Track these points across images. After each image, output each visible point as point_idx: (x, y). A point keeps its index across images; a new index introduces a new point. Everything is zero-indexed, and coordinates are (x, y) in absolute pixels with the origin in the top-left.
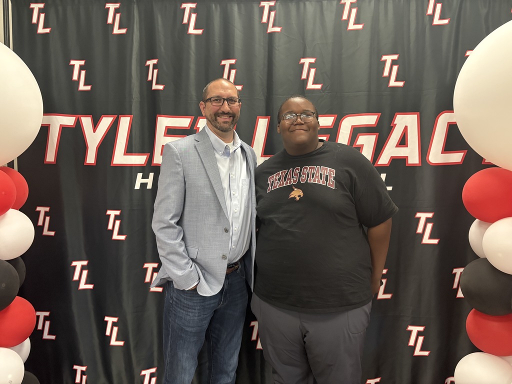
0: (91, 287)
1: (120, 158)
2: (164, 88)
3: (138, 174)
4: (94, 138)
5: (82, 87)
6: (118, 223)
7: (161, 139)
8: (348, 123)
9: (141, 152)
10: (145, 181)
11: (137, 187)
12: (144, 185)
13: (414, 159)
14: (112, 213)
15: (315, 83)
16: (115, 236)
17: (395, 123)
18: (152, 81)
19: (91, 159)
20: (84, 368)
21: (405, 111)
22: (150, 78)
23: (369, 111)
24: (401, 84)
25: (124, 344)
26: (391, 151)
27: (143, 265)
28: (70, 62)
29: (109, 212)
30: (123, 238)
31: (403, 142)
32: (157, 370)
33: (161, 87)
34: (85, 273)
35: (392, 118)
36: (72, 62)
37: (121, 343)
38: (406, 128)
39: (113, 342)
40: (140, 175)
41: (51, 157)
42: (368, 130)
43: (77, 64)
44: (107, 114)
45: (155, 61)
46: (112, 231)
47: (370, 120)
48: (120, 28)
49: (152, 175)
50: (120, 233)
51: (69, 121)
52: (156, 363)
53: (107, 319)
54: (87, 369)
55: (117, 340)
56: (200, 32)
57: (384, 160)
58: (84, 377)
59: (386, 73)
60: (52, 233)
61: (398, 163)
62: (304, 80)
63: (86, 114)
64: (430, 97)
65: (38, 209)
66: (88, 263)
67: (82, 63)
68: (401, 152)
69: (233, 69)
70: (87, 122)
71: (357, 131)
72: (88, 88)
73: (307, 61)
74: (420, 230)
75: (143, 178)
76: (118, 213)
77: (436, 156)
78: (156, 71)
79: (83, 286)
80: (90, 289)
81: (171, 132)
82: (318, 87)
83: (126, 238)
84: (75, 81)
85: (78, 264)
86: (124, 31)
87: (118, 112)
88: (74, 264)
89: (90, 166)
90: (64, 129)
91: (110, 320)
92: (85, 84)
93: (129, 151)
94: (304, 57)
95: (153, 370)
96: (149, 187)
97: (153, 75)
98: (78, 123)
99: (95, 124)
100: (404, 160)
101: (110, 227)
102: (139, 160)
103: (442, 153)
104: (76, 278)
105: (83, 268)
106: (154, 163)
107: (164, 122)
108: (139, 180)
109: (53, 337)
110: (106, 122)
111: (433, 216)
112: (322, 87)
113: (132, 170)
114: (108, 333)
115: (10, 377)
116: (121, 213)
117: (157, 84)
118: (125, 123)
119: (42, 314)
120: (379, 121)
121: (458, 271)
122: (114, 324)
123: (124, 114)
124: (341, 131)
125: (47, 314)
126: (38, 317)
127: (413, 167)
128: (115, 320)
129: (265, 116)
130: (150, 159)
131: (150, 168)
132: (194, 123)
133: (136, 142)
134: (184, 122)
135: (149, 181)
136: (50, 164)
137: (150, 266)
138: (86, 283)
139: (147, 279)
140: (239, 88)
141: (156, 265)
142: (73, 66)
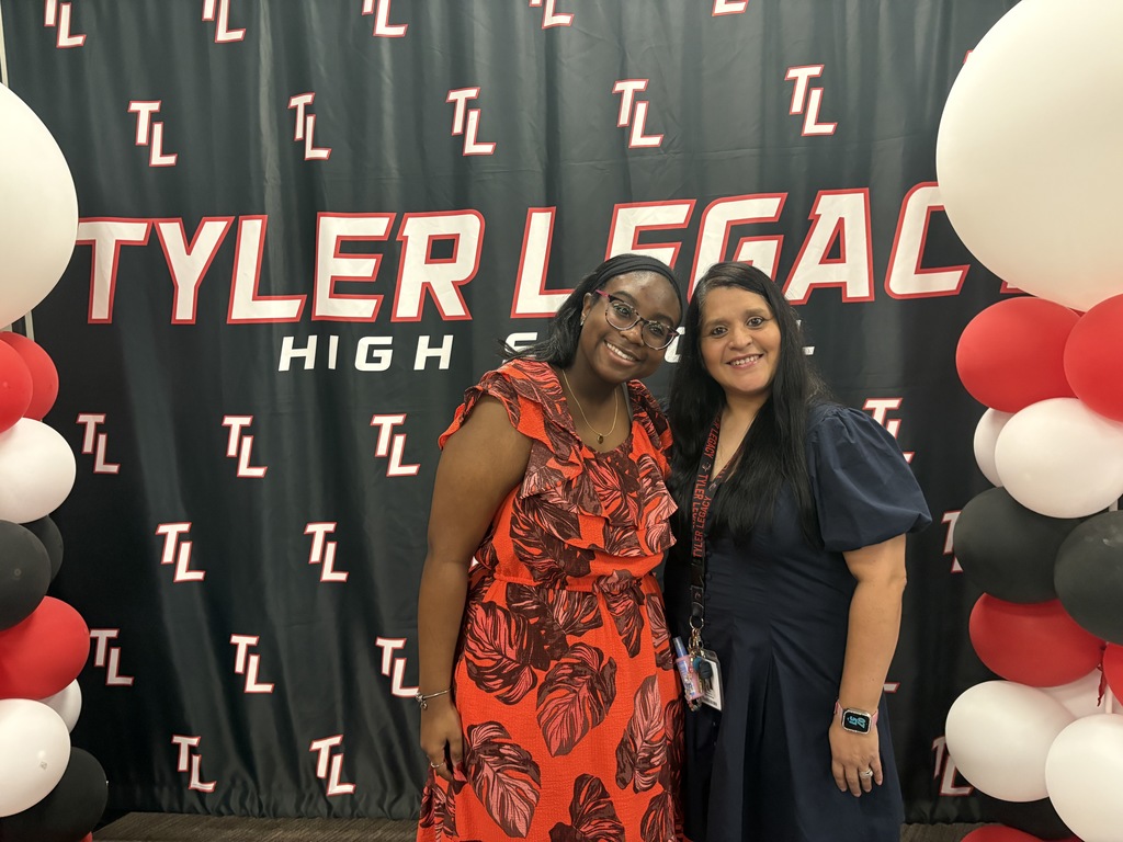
0: (199, 575)
1: (246, 306)
2: (330, 155)
3: (285, 339)
4: (188, 266)
5: (157, 159)
6: (247, 441)
7: (332, 265)
8: (720, 216)
9: (288, 292)
10: (299, 353)
11: (284, 365)
12: (297, 362)
13: (858, 287)
14: (235, 423)
15: (646, 133)
16: (244, 470)
17: (817, 213)
18: (303, 141)
19: (185, 310)
20: (194, 741)
21: (837, 186)
22: (299, 135)
23: (762, 190)
24: (828, 129)
25: (274, 689)
26: (809, 273)
27: (305, 528)
28: (128, 106)
29: (228, 421)
30: (259, 472)
31: (835, 252)
32: (343, 741)
33: (323, 154)
34: (186, 547)
35: (812, 202)
36: (134, 106)
37: (268, 688)
38: (841, 221)
39: (252, 686)
40: (288, 341)
41: (100, 310)
42: (760, 229)
43: (144, 109)
44: (214, 215)
45: (308, 98)
46: (237, 460)
47: (766, 207)
48: (230, 28)
49: (313, 340)
50: (253, 463)
51: (135, 232)
52: (340, 724)
53: (235, 639)
54: (200, 743)
55: (259, 681)
56: (399, 31)
57: (796, 292)
58: (196, 759)
59: (797, 107)
60: (114, 469)
61: (826, 295)
62: (623, 127)
63: (169, 216)
64: (891, 154)
65: (82, 418)
66: (191, 528)
67: (155, 106)
68: (832, 274)
69: (474, 108)
70: (171, 232)
71: (738, 233)
72: (170, 160)
73: (628, 88)
75: (295, 346)
76: (246, 421)
77: (905, 279)
78: (310, 120)
79: (182, 574)
80: (198, 581)
81: (348, 247)
82: (655, 141)
83: (266, 473)
84: (141, 146)
85: (171, 531)
86: (238, 35)
87: (237, 210)
88: (162, 529)
89: (184, 326)
90: (124, 249)
91: (242, 642)
92: (164, 153)
93: (263, 290)
94: (623, 78)
95: (336, 740)
96: (309, 365)
98: (154, 237)
99: (190, 237)
100: (838, 289)
101: (232, 451)
102: (285, 309)
103: (916, 273)
104: (168, 558)
105: (181, 537)
106: (317, 314)
107: (332, 228)
108: (288, 351)
109: (128, 681)
110: (212, 232)
111: (901, 405)
112: (662, 142)
113: (271, 331)
114: (239, 668)
116: (253, 422)
117: (315, 146)
118: (252, 232)
119: (103, 635)
120: (784, 210)
121: (952, 517)
122: (251, 650)
123: (250, 213)
124: (705, 233)
125: (113, 633)
126: (94, 641)
127: (858, 304)
128: (253, 641)
129: (547, 204)
130: (309, 306)
131: (308, 325)
132: (396, 227)
133: (277, 271)
134: (376, 226)
135: (309, 354)
136: (100, 325)
137: (319, 530)
138: (190, 568)
139: (315, 557)
140: (487, 149)
141: (330, 527)
142: (136, 114)
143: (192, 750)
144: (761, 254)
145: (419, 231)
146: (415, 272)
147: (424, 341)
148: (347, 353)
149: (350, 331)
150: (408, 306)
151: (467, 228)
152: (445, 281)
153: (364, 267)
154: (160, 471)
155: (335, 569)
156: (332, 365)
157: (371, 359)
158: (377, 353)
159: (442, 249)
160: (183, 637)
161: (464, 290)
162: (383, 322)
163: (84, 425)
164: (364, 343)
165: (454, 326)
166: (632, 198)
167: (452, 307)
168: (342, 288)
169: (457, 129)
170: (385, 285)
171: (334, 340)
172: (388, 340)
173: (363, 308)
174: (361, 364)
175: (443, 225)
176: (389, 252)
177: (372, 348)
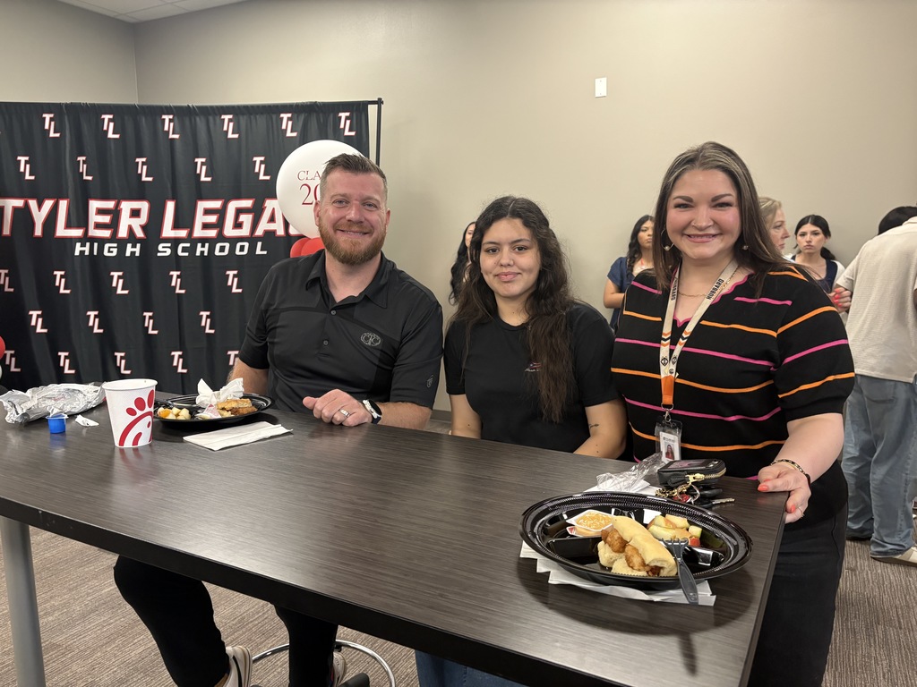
0: (45, 331)
1: (61, 231)
2: (92, 179)
3: (77, 243)
4: (39, 216)
5: (28, 177)
6: (63, 280)
7: (94, 218)
8: (233, 206)
9: (78, 227)
10: (83, 249)
11: (77, 253)
12: (82, 252)
13: (281, 232)
14: (58, 274)
16: (62, 291)
17: (265, 206)
18: (83, 173)
19: (38, 232)
22: (81, 171)
23: (247, 197)
24: (268, 178)
25: (75, 372)
26: (264, 226)
27: (86, 313)
28: (17, 158)
29: (56, 273)
30: (68, 292)
31: (272, 219)
33: (90, 178)
34: (40, 320)
35: (263, 202)
36: (19, 158)
37: (73, 372)
38: (274, 209)
39: (67, 371)
40: (78, 245)
41: (6, 231)
42: (246, 211)
43: (23, 159)
44: (49, 198)
45: (84, 158)
46: (59, 287)
47: (247, 203)
48: (55, 132)
49: (88, 244)
51: (19, 203)
53: (60, 354)
55: (69, 369)
56: (117, 136)
57: (259, 232)
59: (257, 170)
60: (12, 290)
61: (270, 234)
62: (198, 174)
63: (32, 198)
66: (42, 313)
67: (27, 158)
68: (272, 227)
70: (33, 204)
71: (239, 212)
72: (33, 178)
73: (199, 161)
75: (81, 246)
76: (63, 273)
78: (85, 166)
79: (39, 330)
80: (45, 333)
81: (101, 212)
82: (209, 179)
83: (71, 292)
84: (22, 172)
86: (58, 135)
87: (58, 197)
88: (31, 313)
89: (38, 238)
90: (15, 209)
91: (63, 354)
92: (30, 175)
93: (68, 226)
94: (198, 157)
96: (87, 253)
97: (83, 168)
98: (26, 204)
99: (40, 206)
100: (274, 232)
101: (57, 284)
102: (78, 233)
104: (33, 323)
105: (38, 316)
106: (89, 235)
107: (94, 205)
108: (78, 248)
109: (18, 370)
110: (48, 204)
112: (211, 180)
113: (73, 241)
114: (62, 364)
116: (65, 273)
117: (87, 175)
118: (63, 205)
119: (9, 353)
120: (254, 204)
122: (66, 357)
123: (63, 198)
124: (228, 211)
125: (13, 352)
126: (5, 355)
127: (280, 237)
128: (67, 354)
129: (172, 199)
130: (86, 232)
131: (85, 239)
132: (117, 205)
133: (74, 219)
134: (110, 205)
135: (87, 249)
136: (6, 237)
137: (92, 314)
138: (42, 328)
139: (91, 324)
140: (150, 179)
141: (96, 313)
142: (20, 161)
144: (246, 219)
145: (126, 207)
146: (125, 222)
147: (129, 245)
148: (101, 249)
149: (102, 241)
150: (123, 233)
151: (144, 206)
152: (137, 224)
153: (106, 219)
154: (30, 293)
155: (99, 328)
156: (95, 253)
157: (109, 252)
158: (111, 250)
159: (135, 213)
160: (40, 354)
161: (144, 228)
162: (113, 238)
164: (107, 246)
165: (140, 240)
166: (202, 199)
167: (140, 234)
168: (98, 226)
169: (139, 172)
170: (114, 225)
171: (96, 244)
172: (115, 245)
173: (106, 233)
174: (106, 253)
175: (136, 205)
176: (115, 214)
177: (110, 248)
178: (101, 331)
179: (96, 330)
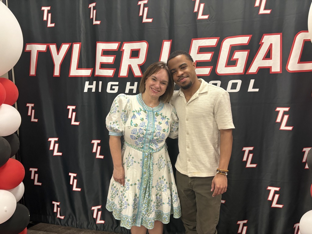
0: (60, 154)
1: (74, 72)
2: (101, 23)
3: (86, 82)
4: (58, 58)
5: (50, 25)
6: (74, 114)
7: (100, 59)
8: (227, 43)
9: (87, 68)
10: (90, 87)
11: (86, 90)
12: (90, 89)
13: (276, 68)
14: (71, 108)
15: (203, 14)
16: (73, 123)
17: (262, 42)
18: (93, 18)
19: (57, 73)
20: (58, 204)
21: (271, 32)
22: (91, 17)
23: (243, 34)
24: (268, 12)
25: (81, 190)
26: (259, 63)
27: (91, 141)
28: (41, 8)
29: (69, 107)
30: (77, 123)
31: (268, 56)
32: (101, 207)
33: (98, 22)
34: (57, 145)
35: (261, 38)
36: (43, 8)
37: (79, 190)
38: (271, 45)
39: (75, 189)
41: (33, 72)
42: (241, 48)
43: (46, 9)
44: (66, 43)
45: (94, 4)
46: (71, 119)
47: (244, 40)
49: (95, 82)
50: (75, 121)
51: (42, 48)
52: (101, 203)
53: (70, 174)
54: (60, 204)
55: (77, 187)
57: (253, 69)
58: (59, 209)
59: (257, 4)
60: (36, 120)
61: (264, 71)
62: (196, 12)
63: (52, 43)
64: (291, 19)
65: (28, 105)
66: (58, 139)
67: (49, 8)
68: (266, 63)
69: (146, 7)
70: (53, 48)
71: (234, 49)
72: (53, 25)
74: (279, 120)
75: (89, 84)
76: (74, 107)
77: (293, 65)
78: (95, 11)
80: (60, 156)
81: (106, 53)
82: (206, 17)
83: (79, 124)
84: (45, 21)
85: (53, 140)
87: (72, 42)
88: (50, 139)
89: (57, 77)
90: (40, 53)
91: (72, 175)
92: (51, 23)
93: (80, 67)
95: (99, 207)
96: (94, 90)
97: (93, 14)
98: (48, 49)
99: (58, 49)
100: (269, 69)
101: (70, 117)
102: (86, 72)
103: (298, 63)
104: (51, 148)
105: (55, 142)
106: (96, 74)
107: (101, 46)
108: (87, 86)
109: (40, 184)
110: (65, 48)
111: (289, 110)
112: (209, 17)
113: (81, 80)
114: (71, 183)
115: (5, 208)
116: (76, 108)
117: (96, 20)
118: (76, 47)
119: (33, 170)
120: (250, 41)
121: (307, 150)
122: (74, 178)
123: (76, 42)
124: (222, 49)
125: (36, 170)
126: (31, 172)
127: (276, 74)
128: (75, 175)
129: (169, 39)
130: (94, 72)
131: (93, 78)
132: (121, 47)
133: (84, 61)
134: (114, 46)
135: (93, 87)
136: (33, 76)
137: (96, 142)
138: (58, 152)
139: (94, 150)
140: (150, 20)
141: (99, 141)
142: (44, 11)
143: (58, 206)
144: (241, 56)
145: (128, 48)
146: (126, 61)
147: (128, 84)
148: (104, 87)
149: (105, 80)
150: (124, 72)
151: (143, 47)
152: (136, 63)
153: (110, 59)
154: (50, 122)
155: (100, 155)
156: (100, 91)
157: (111, 89)
158: (113, 87)
159: (135, 54)
160: (56, 171)
161: (141, 67)
162: (116, 77)
163: (28, 107)
164: (109, 84)
165: (138, 79)
166: (197, 37)
167: (137, 72)
168: (104, 66)
169: (141, 14)
170: (116, 65)
171: (101, 83)
172: (117, 83)
173: (109, 73)
174: (108, 91)
175: (135, 46)
176: (118, 54)
177: (112, 85)
178: (102, 157)
179: (98, 156)
